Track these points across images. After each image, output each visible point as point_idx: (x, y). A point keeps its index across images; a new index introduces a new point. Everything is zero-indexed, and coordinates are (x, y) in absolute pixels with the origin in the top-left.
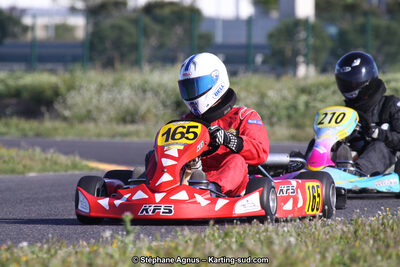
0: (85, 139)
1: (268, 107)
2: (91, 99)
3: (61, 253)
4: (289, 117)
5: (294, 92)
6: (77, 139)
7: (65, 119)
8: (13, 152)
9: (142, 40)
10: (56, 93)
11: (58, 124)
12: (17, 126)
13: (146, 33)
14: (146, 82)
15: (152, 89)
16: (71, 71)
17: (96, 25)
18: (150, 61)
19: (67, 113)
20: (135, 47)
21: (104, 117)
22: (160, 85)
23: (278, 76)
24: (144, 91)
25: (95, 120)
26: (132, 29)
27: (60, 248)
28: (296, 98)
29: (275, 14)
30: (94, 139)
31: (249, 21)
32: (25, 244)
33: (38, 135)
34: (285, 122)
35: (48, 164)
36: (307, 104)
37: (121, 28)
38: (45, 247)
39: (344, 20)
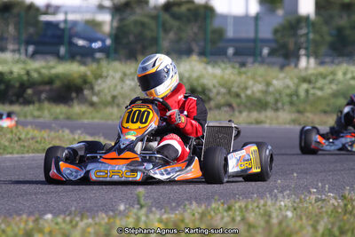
0: (110, 122)
1: (273, 93)
2: (116, 86)
3: (82, 224)
4: (291, 103)
5: (296, 81)
6: (103, 121)
7: (92, 104)
8: (45, 134)
9: (162, 34)
10: (85, 81)
12: (49, 111)
13: (166, 30)
16: (98, 62)
17: (121, 20)
18: (168, 53)
19: (95, 99)
20: (155, 41)
23: (282, 67)
25: (118, 105)
26: (152, 24)
27: (82, 220)
28: (298, 86)
29: (280, 12)
31: (257, 18)
32: (49, 216)
33: (68, 118)
34: (287, 107)
36: (307, 91)
37: (143, 24)
38: (68, 219)
39: (341, 17)
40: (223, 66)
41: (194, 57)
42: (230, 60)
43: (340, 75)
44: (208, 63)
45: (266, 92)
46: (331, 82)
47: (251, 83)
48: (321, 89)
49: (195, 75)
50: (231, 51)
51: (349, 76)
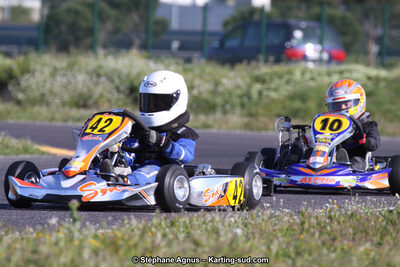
0: (38, 123)
1: (222, 94)
2: (45, 81)
3: (7, 239)
4: (243, 105)
5: (248, 80)
6: (29, 122)
7: (19, 103)
9: (98, 25)
10: (11, 76)
11: (10, 106)
13: (102, 18)
14: (100, 67)
15: (106, 75)
16: (26, 54)
17: (52, 8)
18: (105, 46)
19: (20, 96)
20: (90, 32)
21: (57, 101)
22: (114, 71)
23: (233, 64)
24: (99, 76)
25: (48, 104)
26: (87, 13)
27: (6, 234)
28: (250, 87)
29: (231, 2)
30: (47, 123)
31: (205, 8)
34: (238, 110)
36: (260, 93)
37: (77, 13)
39: (299, 9)
40: (166, 61)
41: (134, 52)
42: (174, 55)
43: (297, 75)
44: (149, 58)
45: (214, 92)
46: (288, 82)
47: (197, 82)
48: (276, 90)
49: (134, 72)
50: (175, 45)
51: (308, 76)
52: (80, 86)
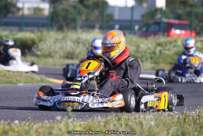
0: (48, 67)
1: (141, 52)
2: (51, 46)
3: (35, 127)
4: (151, 58)
5: (154, 45)
6: (44, 66)
7: (38, 56)
8: (11, 73)
9: (78, 17)
10: (34, 43)
13: (80, 13)
14: (79, 38)
15: (82, 42)
16: (41, 32)
17: (54, 8)
18: (81, 28)
19: (39, 53)
20: (74, 20)
21: (58, 56)
22: (86, 40)
23: (146, 37)
24: (78, 43)
25: (52, 57)
26: (72, 10)
27: (35, 124)
28: (155, 48)
29: (145, 5)
30: (52, 67)
31: (132, 8)
32: (17, 122)
34: (149, 60)
35: (29, 79)
36: (160, 52)
37: (67, 10)
38: (27, 123)
39: (180, 8)
41: (96, 30)
43: (179, 43)
45: (137, 51)
46: (174, 46)
48: (168, 50)
50: (117, 27)
52: (69, 48)
